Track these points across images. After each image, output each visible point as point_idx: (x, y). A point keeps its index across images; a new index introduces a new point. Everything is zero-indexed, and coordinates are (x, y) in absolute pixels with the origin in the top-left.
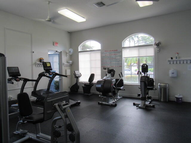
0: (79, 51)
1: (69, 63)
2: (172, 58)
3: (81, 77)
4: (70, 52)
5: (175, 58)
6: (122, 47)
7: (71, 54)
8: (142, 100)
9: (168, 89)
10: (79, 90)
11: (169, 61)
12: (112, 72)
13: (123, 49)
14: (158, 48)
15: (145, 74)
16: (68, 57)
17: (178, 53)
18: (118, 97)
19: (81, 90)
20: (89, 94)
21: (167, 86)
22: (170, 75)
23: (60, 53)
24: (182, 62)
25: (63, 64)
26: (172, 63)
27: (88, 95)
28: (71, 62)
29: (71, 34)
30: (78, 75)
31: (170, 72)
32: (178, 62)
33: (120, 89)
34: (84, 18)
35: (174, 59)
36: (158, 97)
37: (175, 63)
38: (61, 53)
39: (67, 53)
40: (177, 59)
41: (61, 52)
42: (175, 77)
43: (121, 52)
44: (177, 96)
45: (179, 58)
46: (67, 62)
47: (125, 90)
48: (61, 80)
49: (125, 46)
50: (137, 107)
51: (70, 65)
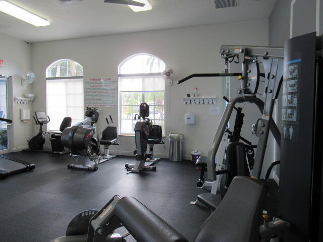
0: (47, 76)
1: (28, 98)
2: (189, 96)
3: (49, 123)
4: (28, 78)
5: (193, 95)
6: (119, 74)
7: (31, 82)
8: (137, 160)
9: (183, 143)
10: (44, 146)
11: (184, 99)
12: (94, 115)
13: (119, 78)
14: (170, 78)
15: (144, 119)
16: (25, 86)
17: (197, 88)
18: (108, 156)
19: (48, 145)
20: (61, 153)
21: (181, 138)
22: (186, 121)
23: (8, 78)
24: (202, 102)
25: (15, 99)
26: (189, 102)
27: (58, 154)
28: (30, 95)
29: (31, 45)
30: (41, 119)
31: (186, 116)
32: (197, 102)
33: (110, 143)
34: (46, 20)
35: (192, 97)
36: (168, 154)
37: (193, 102)
38: (10, 79)
39: (22, 80)
40: (194, 98)
41: (11, 77)
42: (192, 124)
43: (116, 82)
44: (193, 153)
45: (198, 95)
46: (24, 96)
47: (118, 144)
48: (9, 128)
49: (123, 73)
50: (127, 171)
51: (30, 100)
